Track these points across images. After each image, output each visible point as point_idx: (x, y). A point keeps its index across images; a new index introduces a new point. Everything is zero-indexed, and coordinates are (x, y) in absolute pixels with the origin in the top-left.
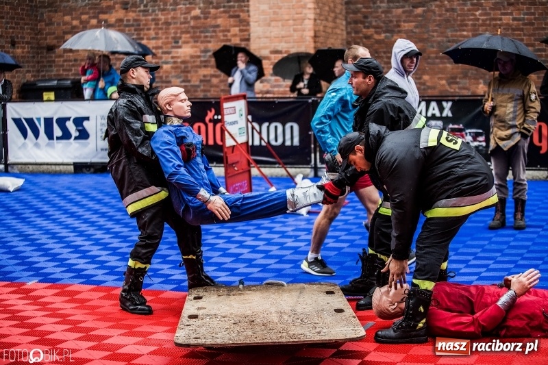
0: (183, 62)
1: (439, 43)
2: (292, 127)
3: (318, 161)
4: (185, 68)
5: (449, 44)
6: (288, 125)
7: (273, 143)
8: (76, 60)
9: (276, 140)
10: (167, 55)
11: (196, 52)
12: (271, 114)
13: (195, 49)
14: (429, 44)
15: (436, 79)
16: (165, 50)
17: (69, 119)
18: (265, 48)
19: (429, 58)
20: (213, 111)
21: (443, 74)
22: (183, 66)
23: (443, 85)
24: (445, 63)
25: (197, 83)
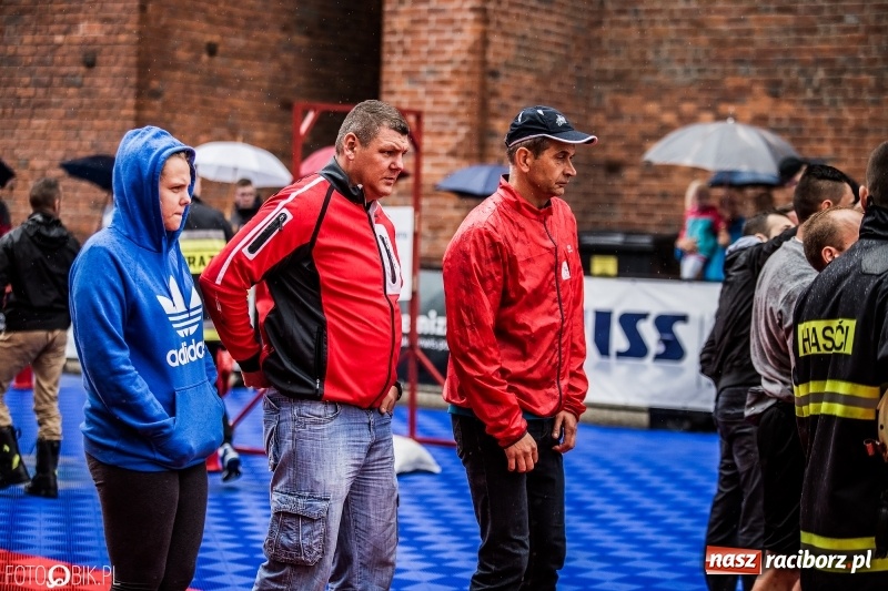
8: (664, 195)
17: (644, 316)
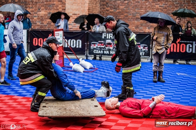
0: (41, 17)
1: (133, 13)
2: (79, 41)
3: (88, 53)
4: (42, 19)
5: (136, 14)
6: (78, 41)
7: (72, 47)
9: (73, 46)
10: (36, 14)
11: (46, 13)
12: (72, 36)
13: (46, 12)
14: (129, 14)
15: (131, 26)
16: (35, 12)
18: (71, 13)
19: (129, 19)
20: (51, 34)
21: (134, 25)
22: (41, 18)
23: (134, 29)
24: (135, 21)
25: (46, 24)
